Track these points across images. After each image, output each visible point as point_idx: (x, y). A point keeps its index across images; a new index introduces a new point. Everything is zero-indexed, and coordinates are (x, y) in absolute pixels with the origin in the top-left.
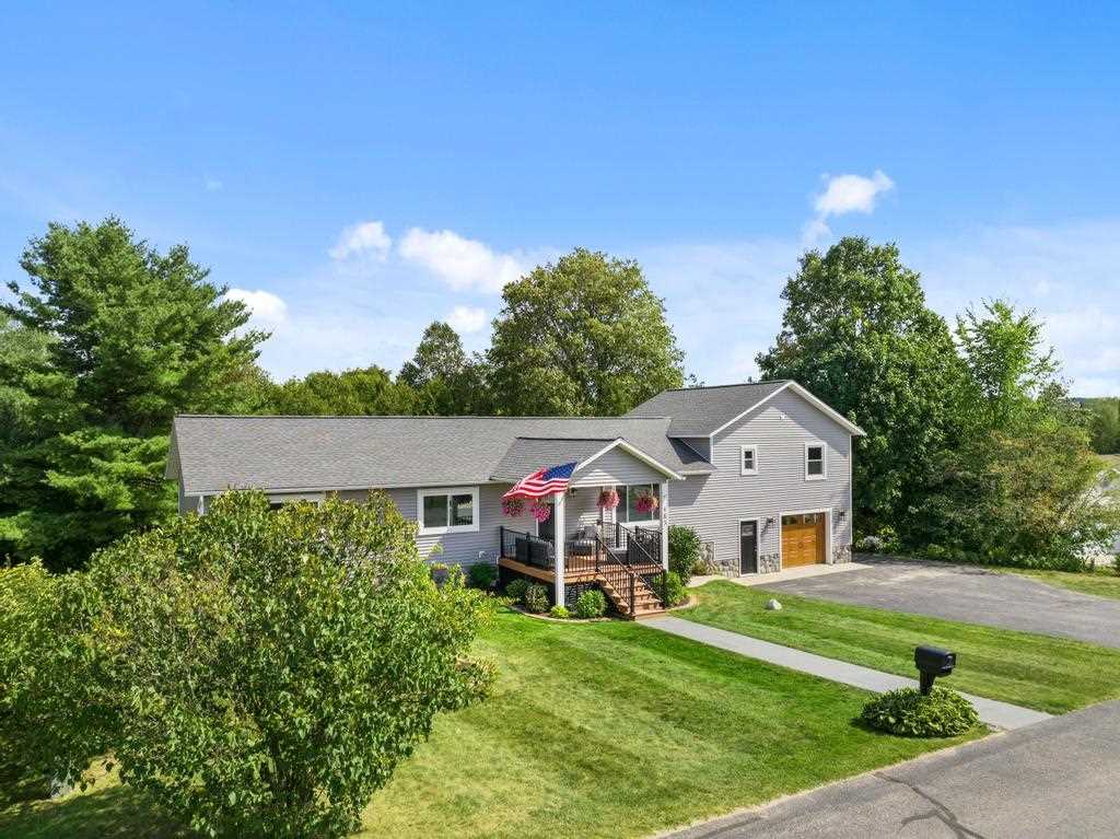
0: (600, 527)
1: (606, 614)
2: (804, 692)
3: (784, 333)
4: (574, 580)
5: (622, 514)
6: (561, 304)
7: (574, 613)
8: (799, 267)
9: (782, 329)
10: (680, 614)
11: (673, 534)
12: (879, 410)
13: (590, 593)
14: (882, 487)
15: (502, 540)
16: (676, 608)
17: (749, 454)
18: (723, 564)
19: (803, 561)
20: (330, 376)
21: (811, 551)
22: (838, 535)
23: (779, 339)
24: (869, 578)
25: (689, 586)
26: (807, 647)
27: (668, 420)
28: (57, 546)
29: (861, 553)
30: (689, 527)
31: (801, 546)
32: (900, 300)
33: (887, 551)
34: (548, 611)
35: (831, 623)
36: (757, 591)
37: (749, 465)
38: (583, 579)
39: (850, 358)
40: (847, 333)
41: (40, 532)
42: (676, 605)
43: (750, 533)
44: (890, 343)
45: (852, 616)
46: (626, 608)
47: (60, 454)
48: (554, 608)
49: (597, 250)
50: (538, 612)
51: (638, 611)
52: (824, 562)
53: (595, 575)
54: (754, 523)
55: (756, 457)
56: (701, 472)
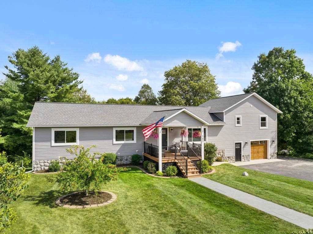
0: (181, 143)
1: (177, 175)
2: (254, 221)
3: (253, 82)
4: (166, 162)
5: (190, 138)
6: (182, 76)
7: (165, 174)
8: (258, 59)
9: (252, 80)
10: (206, 176)
11: (206, 146)
12: (287, 105)
13: (171, 167)
14: (289, 132)
15: (144, 146)
16: (206, 174)
17: (238, 119)
18: (228, 158)
19: (258, 158)
20: (113, 100)
21: (262, 154)
22: (272, 149)
23: (251, 83)
24: (284, 164)
25: (213, 165)
26: (257, 194)
27: (210, 107)
28: (17, 146)
29: (280, 155)
30: (213, 143)
31: (258, 152)
32: (296, 68)
33: (290, 155)
34: (155, 173)
35: (269, 183)
36: (240, 168)
37: (238, 123)
38: (170, 161)
39: (277, 88)
40: (275, 79)
41: (11, 141)
42: (206, 172)
43: (239, 147)
44: (292, 83)
45: (278, 180)
46: (184, 173)
47: (18, 118)
48: (157, 172)
49: (194, 61)
50: (151, 173)
51: (189, 175)
52: (266, 158)
53: (174, 160)
54: (240, 144)
55: (241, 120)
56: (220, 124)
